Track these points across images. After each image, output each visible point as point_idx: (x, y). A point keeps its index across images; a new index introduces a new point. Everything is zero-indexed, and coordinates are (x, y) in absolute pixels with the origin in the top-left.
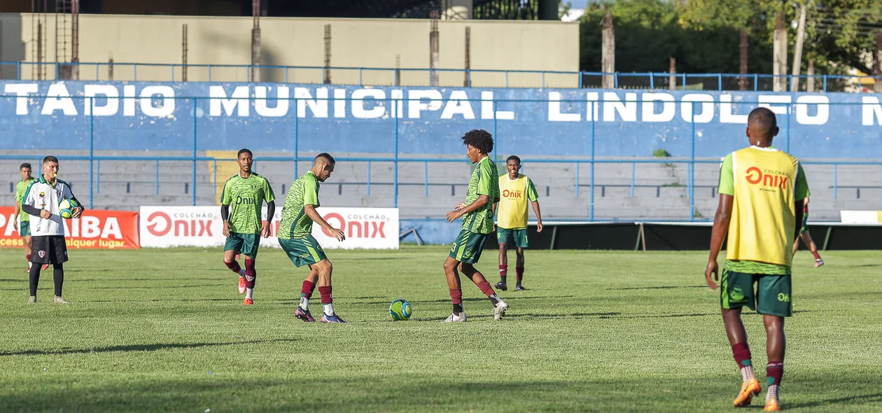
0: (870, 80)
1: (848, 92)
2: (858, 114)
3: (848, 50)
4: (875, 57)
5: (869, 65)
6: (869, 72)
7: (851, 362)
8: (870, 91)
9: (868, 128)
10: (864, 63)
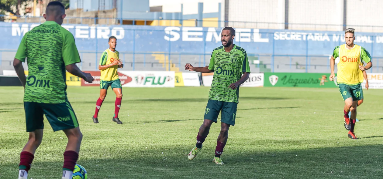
0: (15, 17)
1: (6, 22)
2: (10, 31)
3: (6, 5)
4: (17, 8)
5: (15, 11)
6: (15, 14)
7: (9, 132)
8: (15, 22)
9: (14, 37)
10: (12, 11)
